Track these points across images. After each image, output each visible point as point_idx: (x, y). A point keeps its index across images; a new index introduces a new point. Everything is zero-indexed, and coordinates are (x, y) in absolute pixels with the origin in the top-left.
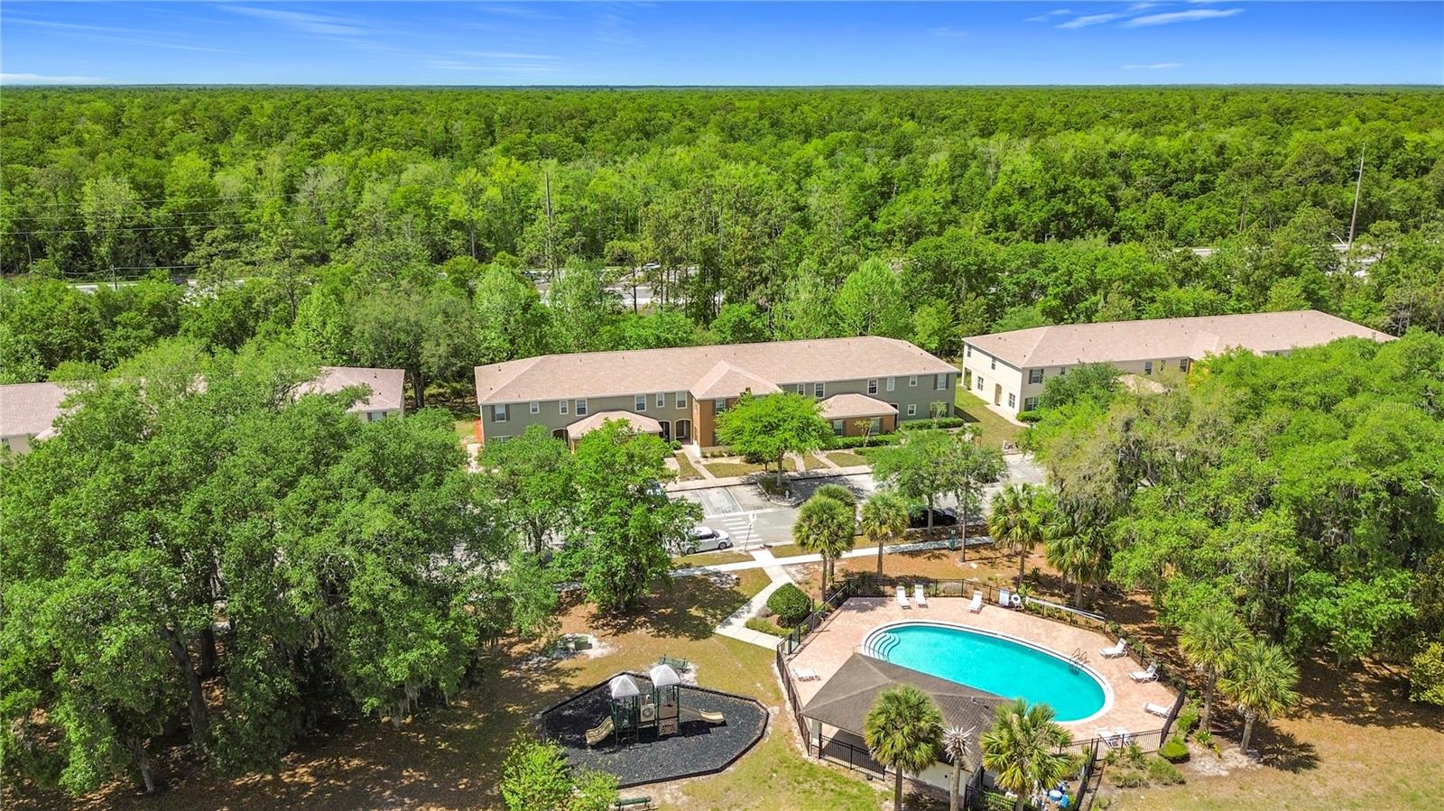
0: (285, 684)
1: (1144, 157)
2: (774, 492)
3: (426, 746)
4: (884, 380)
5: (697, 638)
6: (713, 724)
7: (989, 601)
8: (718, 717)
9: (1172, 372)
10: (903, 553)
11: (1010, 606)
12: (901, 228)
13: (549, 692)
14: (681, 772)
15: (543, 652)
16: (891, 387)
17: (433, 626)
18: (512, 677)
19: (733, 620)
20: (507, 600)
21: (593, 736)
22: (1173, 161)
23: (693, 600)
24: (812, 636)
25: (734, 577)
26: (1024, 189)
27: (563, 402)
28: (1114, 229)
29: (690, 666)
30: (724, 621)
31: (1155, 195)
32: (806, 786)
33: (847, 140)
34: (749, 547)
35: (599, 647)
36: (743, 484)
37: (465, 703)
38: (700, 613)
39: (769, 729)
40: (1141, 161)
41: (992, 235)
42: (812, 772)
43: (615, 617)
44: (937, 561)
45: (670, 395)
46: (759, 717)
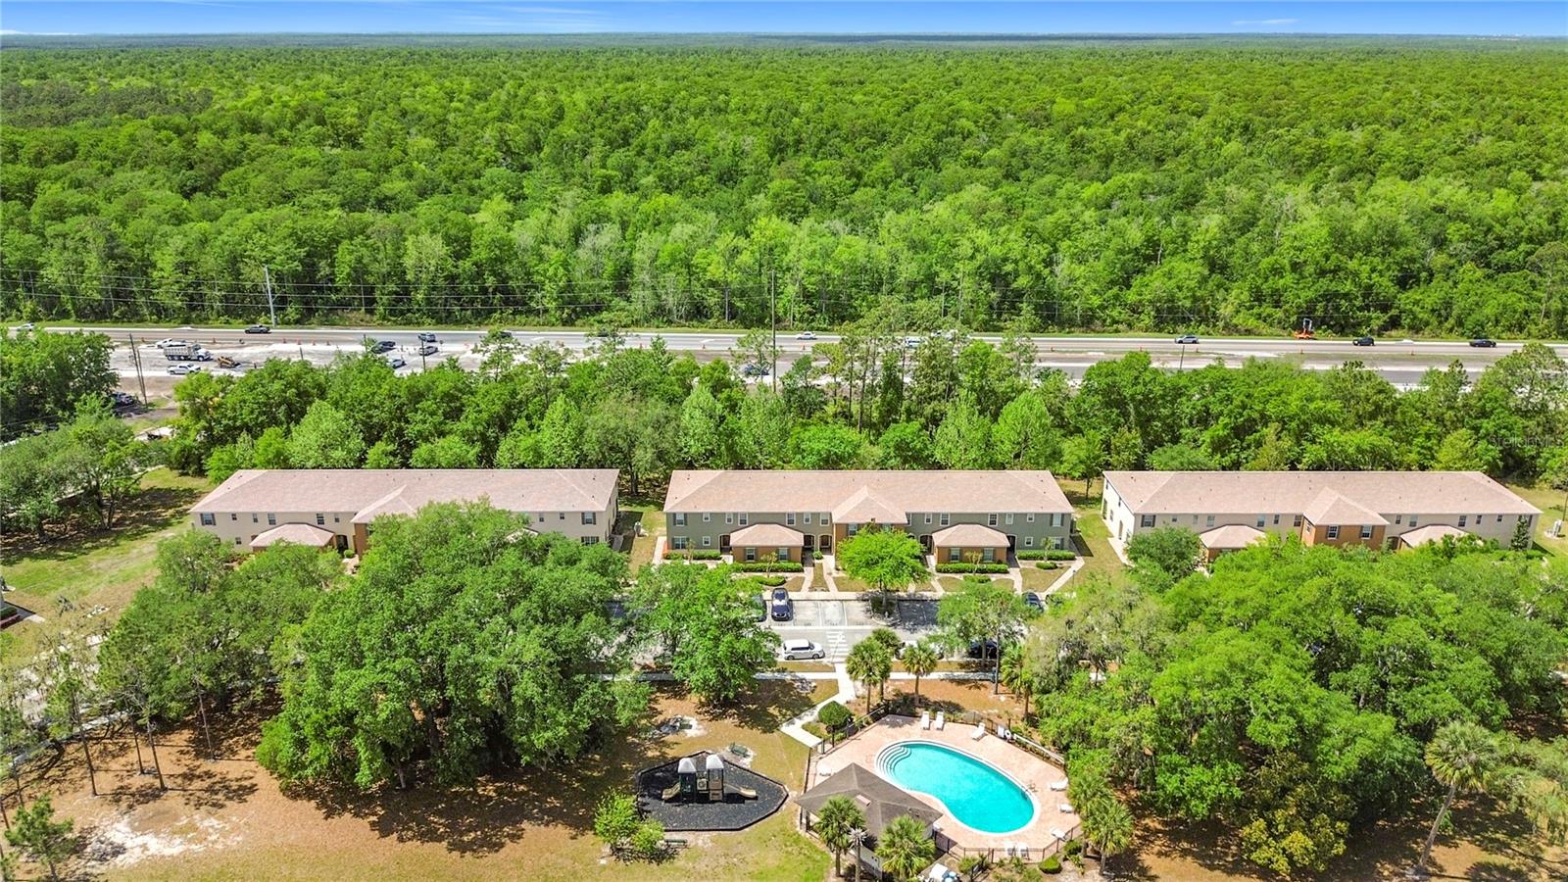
0: (477, 740)
1: (1464, 220)
2: (878, 611)
3: (566, 784)
4: (1003, 515)
5: (764, 732)
6: (748, 798)
7: (993, 732)
8: (752, 793)
10: (952, 681)
11: (1005, 738)
12: (1150, 302)
13: (653, 757)
14: (715, 827)
15: (658, 727)
16: (1009, 521)
17: (562, 717)
18: (633, 743)
19: (796, 720)
20: (615, 702)
21: (667, 794)
22: (1498, 228)
23: (775, 700)
24: (846, 741)
25: (814, 684)
26: (1296, 263)
27: (729, 514)
28: (1394, 312)
29: (750, 753)
30: (790, 721)
31: (1469, 265)
32: (790, 849)
33: (1131, 185)
34: (835, 660)
35: (696, 729)
36: (858, 600)
37: (597, 757)
38: (776, 713)
39: (784, 806)
40: (1459, 224)
41: (1255, 311)
42: (798, 840)
43: (715, 707)
44: (977, 690)
45: (816, 515)
46: (781, 797)
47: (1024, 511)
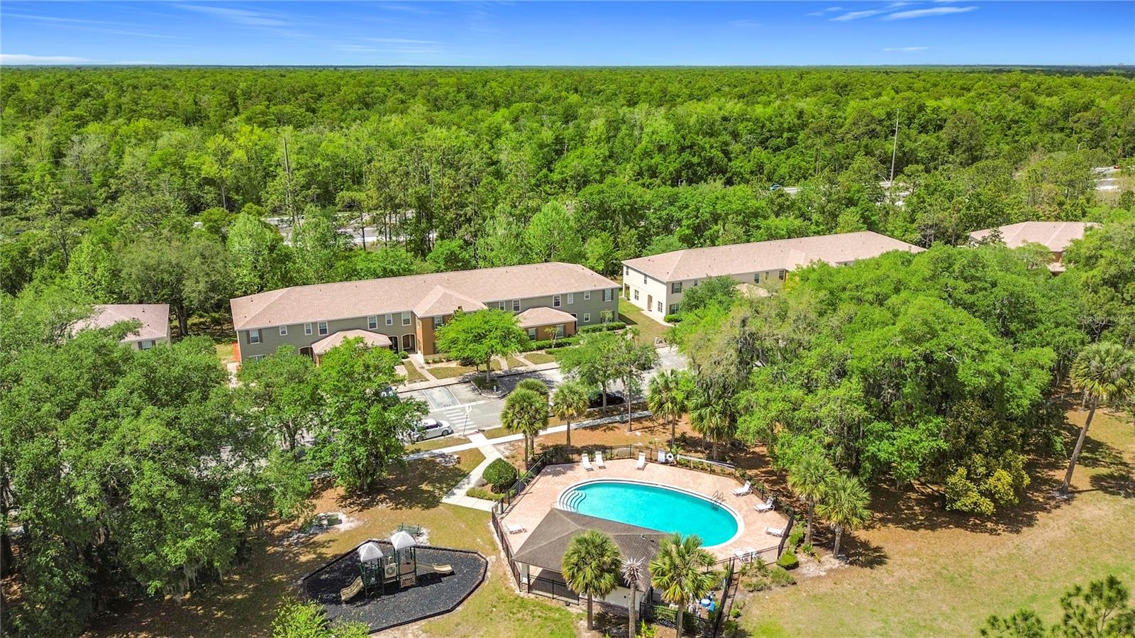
0: (76, 576)
1: (748, 120)
2: (485, 388)
3: (204, 616)
4: (565, 296)
5: (428, 508)
6: (444, 575)
7: (651, 460)
8: (448, 568)
9: (774, 281)
10: (585, 428)
11: (666, 463)
12: (572, 177)
13: (308, 561)
14: (420, 615)
15: (301, 530)
16: (570, 301)
17: (206, 515)
18: (276, 552)
19: (455, 491)
20: (269, 490)
21: (347, 593)
22: (768, 124)
23: (423, 478)
24: (518, 498)
25: (456, 457)
26: (661, 146)
27: (308, 324)
28: (728, 175)
29: (423, 530)
30: (449, 493)
31: (756, 149)
32: (519, 616)
33: (527, 110)
34: (466, 433)
35: (347, 522)
36: (460, 383)
37: (237, 577)
38: (429, 488)
39: (488, 574)
40: (745, 123)
41: (640, 181)
42: (523, 604)
43: (360, 497)
44: (611, 432)
45: (397, 315)
46: (480, 565)
47: (582, 290)
